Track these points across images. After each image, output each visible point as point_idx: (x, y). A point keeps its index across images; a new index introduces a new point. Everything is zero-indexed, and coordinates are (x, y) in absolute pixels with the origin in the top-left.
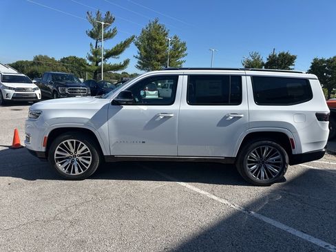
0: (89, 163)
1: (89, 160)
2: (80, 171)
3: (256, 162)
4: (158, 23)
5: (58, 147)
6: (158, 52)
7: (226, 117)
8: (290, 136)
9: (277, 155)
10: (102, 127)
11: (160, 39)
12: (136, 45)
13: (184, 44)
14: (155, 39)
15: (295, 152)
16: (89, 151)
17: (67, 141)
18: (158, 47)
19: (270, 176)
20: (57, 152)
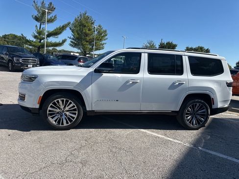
0: (75, 116)
1: (75, 114)
2: (67, 123)
3: (190, 114)
4: (87, 15)
5: (51, 104)
6: (87, 35)
7: (174, 83)
8: (212, 96)
9: (204, 109)
10: (87, 89)
11: (88, 26)
12: (71, 29)
13: (106, 31)
14: (85, 26)
15: (214, 107)
16: (76, 107)
17: (59, 99)
18: (87, 32)
19: (199, 123)
20: (49, 108)
